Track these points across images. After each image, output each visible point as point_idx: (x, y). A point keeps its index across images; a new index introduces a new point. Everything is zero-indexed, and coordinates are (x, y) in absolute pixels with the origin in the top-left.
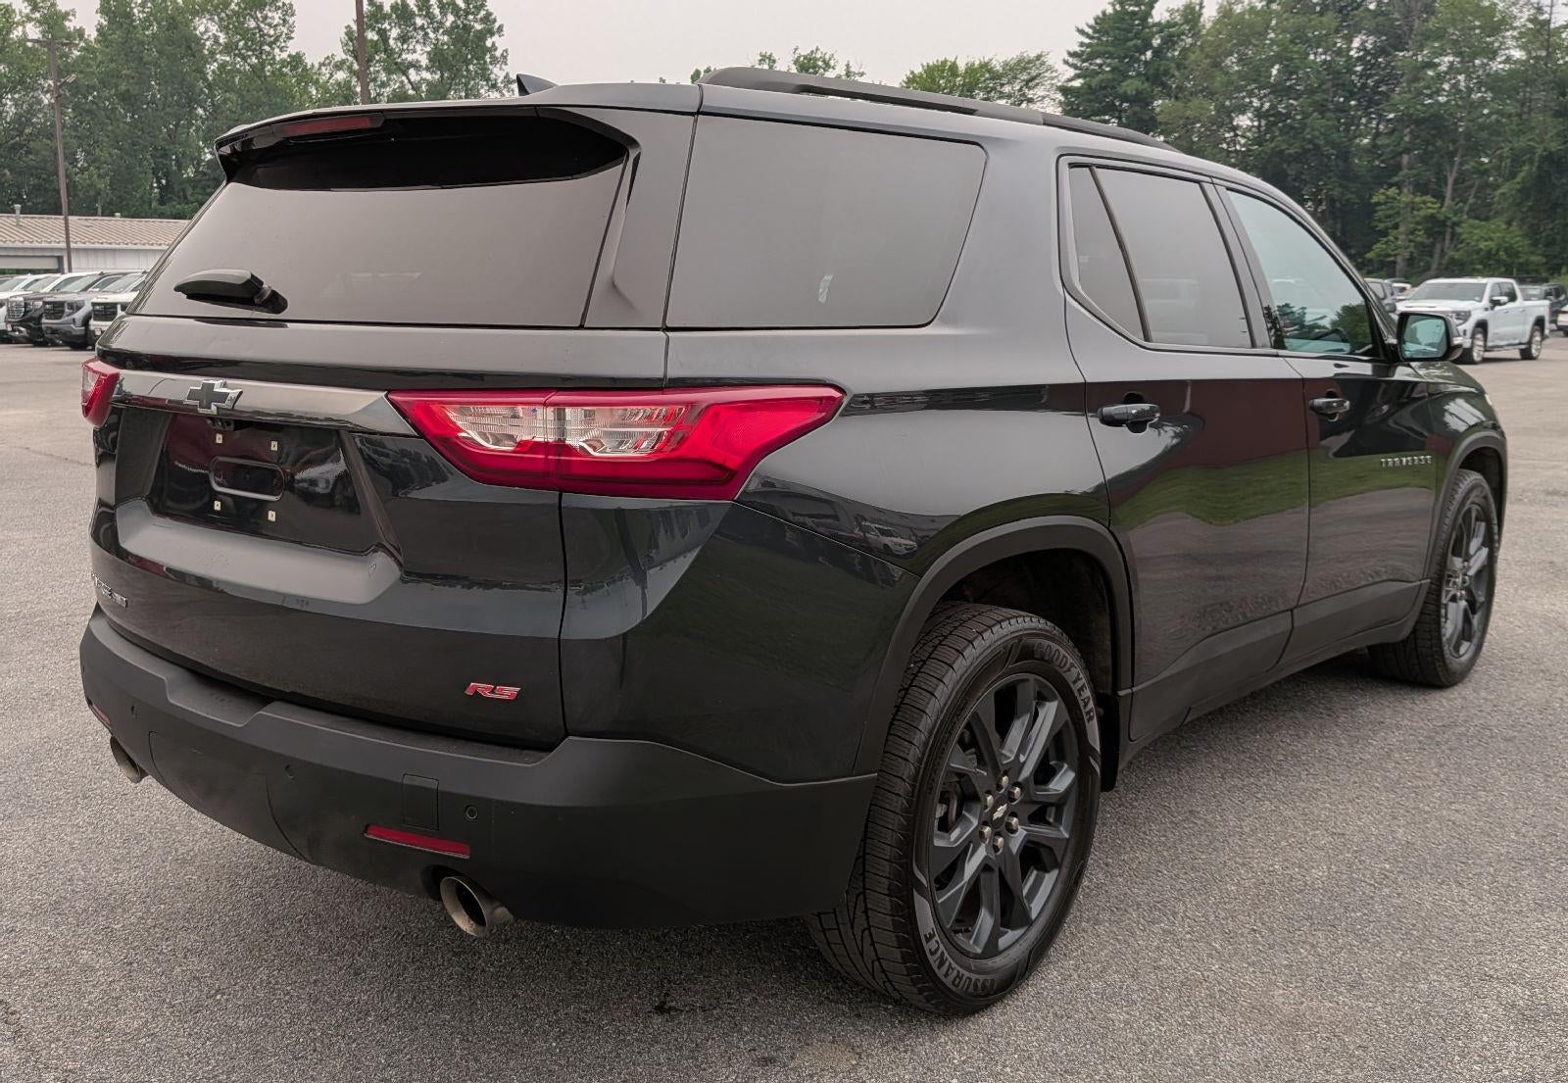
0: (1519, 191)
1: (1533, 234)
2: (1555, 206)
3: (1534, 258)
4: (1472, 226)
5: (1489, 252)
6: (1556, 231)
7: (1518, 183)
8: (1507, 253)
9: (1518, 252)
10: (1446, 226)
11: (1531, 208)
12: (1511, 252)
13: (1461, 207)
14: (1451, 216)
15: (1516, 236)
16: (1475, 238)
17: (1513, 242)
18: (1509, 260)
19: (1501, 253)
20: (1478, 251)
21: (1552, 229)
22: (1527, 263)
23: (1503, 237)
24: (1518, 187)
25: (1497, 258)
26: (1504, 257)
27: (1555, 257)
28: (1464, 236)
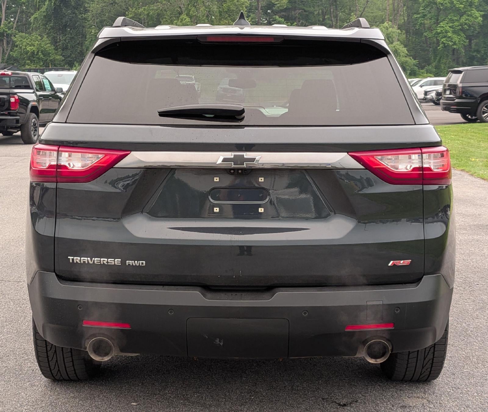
0: (45, 16)
1: (54, 42)
2: (66, 26)
3: (58, 57)
4: (21, 37)
5: (33, 53)
6: (67, 41)
7: (44, 12)
8: (43, 54)
9: (49, 54)
10: (4, 36)
11: (52, 28)
12: (46, 54)
13: (12, 25)
14: (7, 30)
15: (48, 44)
16: (24, 44)
17: (45, 47)
18: (45, 58)
19: (40, 54)
20: (27, 53)
21: (65, 40)
22: (55, 60)
23: (40, 44)
24: (45, 14)
25: (37, 56)
26: (42, 56)
27: (69, 57)
28: (17, 43)
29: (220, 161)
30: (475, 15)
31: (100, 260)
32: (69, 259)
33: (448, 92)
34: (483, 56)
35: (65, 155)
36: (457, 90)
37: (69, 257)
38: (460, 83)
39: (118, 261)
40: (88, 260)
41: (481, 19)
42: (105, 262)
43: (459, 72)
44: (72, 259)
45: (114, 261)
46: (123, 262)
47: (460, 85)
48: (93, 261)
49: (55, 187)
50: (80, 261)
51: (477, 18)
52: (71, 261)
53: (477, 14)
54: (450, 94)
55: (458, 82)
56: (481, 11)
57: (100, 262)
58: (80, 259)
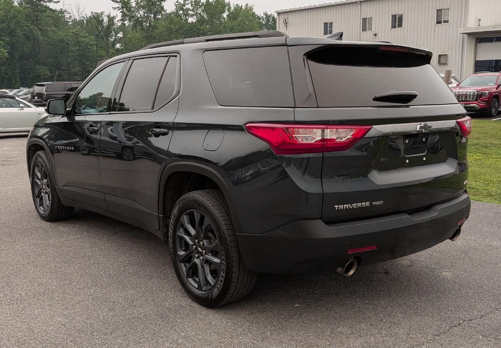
29: (418, 129)
30: (3, 52)
31: (357, 205)
32: (335, 207)
33: (36, 98)
34: (10, 77)
35: (328, 131)
36: (43, 97)
37: (335, 206)
38: (45, 92)
39: (368, 204)
40: (349, 206)
41: (7, 54)
42: (360, 206)
43: (43, 85)
44: (338, 207)
45: (366, 204)
46: (371, 204)
47: (45, 93)
48: (352, 206)
49: (322, 156)
50: (343, 208)
51: (4, 53)
52: (337, 209)
53: (4, 51)
54: (38, 98)
55: (44, 91)
56: (6, 49)
57: (357, 206)
58: (344, 206)
